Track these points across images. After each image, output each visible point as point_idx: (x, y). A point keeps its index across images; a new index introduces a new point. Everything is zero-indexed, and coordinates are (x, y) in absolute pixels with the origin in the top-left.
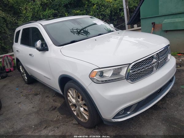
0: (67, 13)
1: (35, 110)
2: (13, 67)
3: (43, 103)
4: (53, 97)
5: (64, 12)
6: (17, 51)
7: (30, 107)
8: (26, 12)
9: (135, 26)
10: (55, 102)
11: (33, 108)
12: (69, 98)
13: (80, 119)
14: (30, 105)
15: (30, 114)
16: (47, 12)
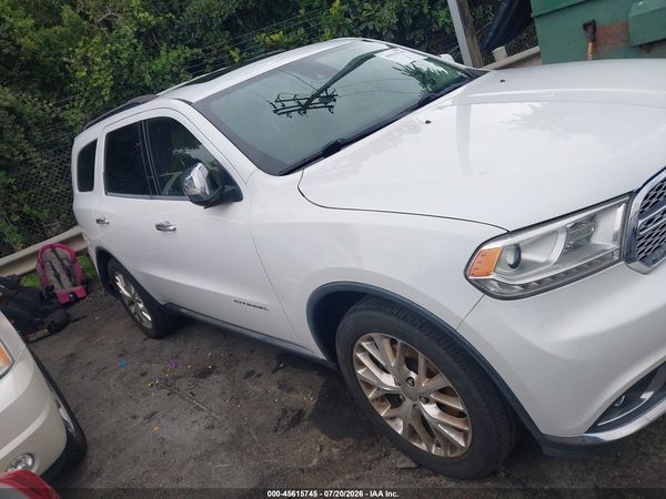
0: (237, 50)
1: (219, 436)
2: (83, 283)
3: (242, 401)
4: (274, 371)
5: (227, 47)
6: (98, 221)
7: (196, 428)
8: (89, 73)
9: (500, 52)
10: (290, 390)
11: (211, 427)
12: (360, 372)
13: (423, 447)
14: (193, 419)
15: (207, 456)
16: (164, 60)
